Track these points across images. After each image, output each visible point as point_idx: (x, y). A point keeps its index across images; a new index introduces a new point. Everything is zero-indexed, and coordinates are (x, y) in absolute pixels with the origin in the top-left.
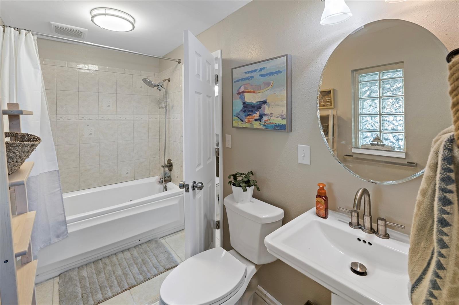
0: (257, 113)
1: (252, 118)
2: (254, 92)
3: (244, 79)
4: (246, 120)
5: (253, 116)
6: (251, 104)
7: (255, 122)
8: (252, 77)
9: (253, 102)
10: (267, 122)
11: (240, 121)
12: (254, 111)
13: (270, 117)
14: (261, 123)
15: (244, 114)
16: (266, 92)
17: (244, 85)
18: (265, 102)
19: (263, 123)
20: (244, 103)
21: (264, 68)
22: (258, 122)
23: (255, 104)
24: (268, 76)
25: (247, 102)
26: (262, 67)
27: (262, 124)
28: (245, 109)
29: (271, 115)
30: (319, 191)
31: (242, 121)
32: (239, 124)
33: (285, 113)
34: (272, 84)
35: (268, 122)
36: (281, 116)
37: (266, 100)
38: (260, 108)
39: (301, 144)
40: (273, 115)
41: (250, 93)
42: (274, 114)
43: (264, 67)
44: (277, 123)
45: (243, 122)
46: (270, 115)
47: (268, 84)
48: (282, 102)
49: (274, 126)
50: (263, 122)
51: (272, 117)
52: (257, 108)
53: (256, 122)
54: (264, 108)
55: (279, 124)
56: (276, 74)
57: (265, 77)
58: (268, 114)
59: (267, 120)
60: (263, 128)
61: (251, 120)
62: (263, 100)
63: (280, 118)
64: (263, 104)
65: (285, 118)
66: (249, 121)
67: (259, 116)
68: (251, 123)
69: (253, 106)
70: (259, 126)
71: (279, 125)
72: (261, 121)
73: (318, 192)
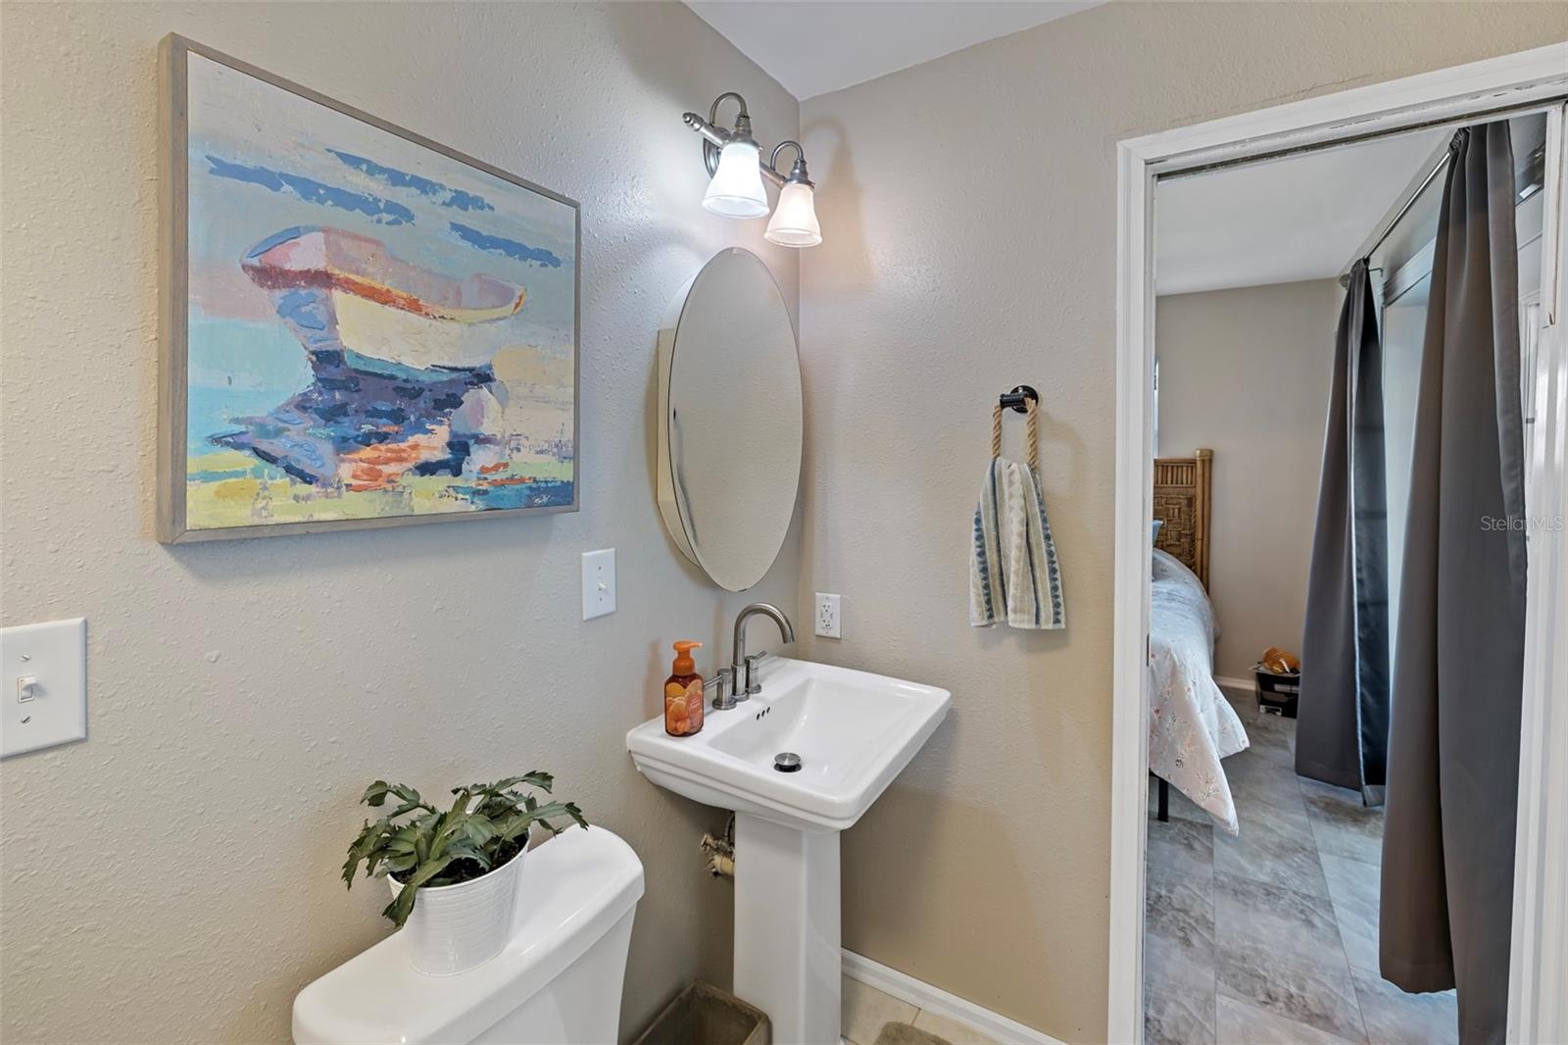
0: (431, 431)
1: (401, 460)
2: (414, 306)
3: (325, 187)
4: (346, 472)
5: (403, 445)
6: (386, 372)
7: (418, 478)
8: (402, 214)
9: (407, 362)
10: (491, 477)
11: (282, 480)
12: (412, 418)
13: (508, 452)
14: (458, 482)
15: (325, 432)
16: (487, 325)
17: (326, 231)
18: (481, 377)
19: (473, 485)
20: (326, 359)
21: (478, 203)
22: (442, 481)
23: (424, 378)
24: (501, 251)
25: (359, 356)
26: (472, 193)
27: (466, 490)
28: (337, 395)
29: (513, 444)
31: (308, 479)
32: (276, 502)
33: (572, 437)
34: (521, 297)
35: (500, 476)
36: (557, 446)
37: (490, 367)
38: (455, 402)
39: (589, 551)
40: (523, 441)
41: (385, 303)
42: (527, 438)
43: (481, 200)
44: (540, 477)
45: (313, 489)
46: (508, 443)
47: (504, 295)
48: (561, 390)
49: (527, 492)
50: (474, 475)
51: (519, 450)
52: (436, 401)
53: (427, 477)
54: (480, 409)
55: (546, 482)
56: (539, 263)
57: (483, 247)
58: (499, 437)
59: (496, 468)
60: (473, 508)
61: (387, 469)
62: (476, 362)
63: (554, 454)
64: (472, 383)
65: (572, 455)
66: (374, 475)
67: (450, 445)
68: (389, 487)
69: (409, 386)
70: (445, 499)
71: (550, 485)
72: (457, 472)
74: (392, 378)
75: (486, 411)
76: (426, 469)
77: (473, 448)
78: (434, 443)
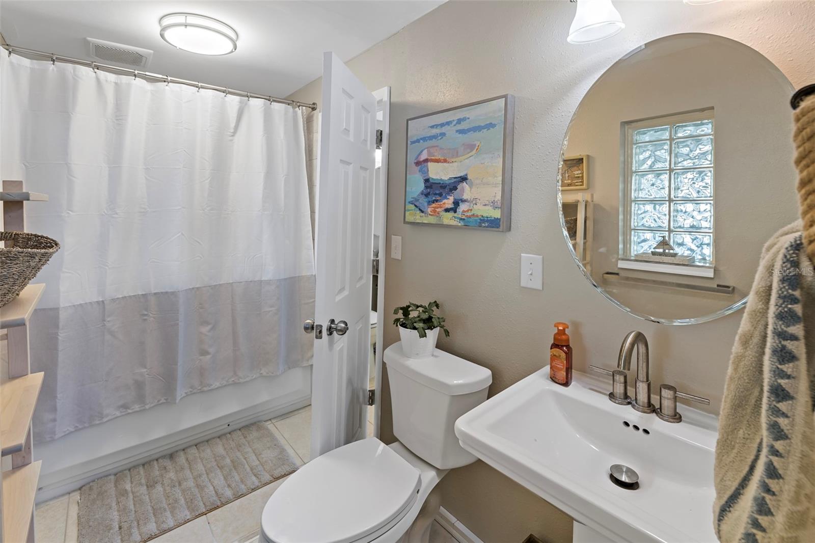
0: (448, 199)
1: (441, 207)
2: (445, 161)
3: (428, 137)
4: (429, 210)
5: (441, 203)
6: (438, 182)
7: (445, 213)
8: (443, 134)
9: (443, 178)
10: (466, 214)
11: (418, 212)
12: (444, 195)
13: (472, 205)
14: (456, 215)
15: (426, 200)
16: (466, 160)
17: (427, 148)
18: (464, 179)
19: (460, 216)
20: (427, 181)
21: (464, 119)
22: (451, 214)
23: (447, 182)
24: (472, 132)
25: (433, 179)
26: (462, 117)
27: (458, 218)
28: (428, 190)
29: (474, 202)
30: (557, 336)
31: (422, 212)
32: (417, 217)
33: (500, 198)
34: (478, 146)
35: (469, 214)
36: (492, 202)
37: (466, 175)
38: (455, 188)
39: (526, 253)
40: (478, 201)
41: (438, 162)
42: (479, 200)
43: (465, 117)
44: (485, 215)
45: (423, 214)
46: (472, 202)
47: (471, 147)
48: (496, 178)
49: (479, 221)
50: (460, 213)
51: (476, 204)
52: (450, 189)
53: (447, 213)
54: (463, 190)
55: (487, 217)
56: (486, 130)
57: (465, 133)
58: (469, 199)
59: (468, 211)
60: (460, 224)
61: (438, 210)
62: (462, 174)
63: (491, 206)
64: (461, 182)
65: (500, 206)
66: (434, 211)
67: (454, 203)
68: (438, 215)
69: (443, 185)
70: (452, 220)
71: (489, 219)
72: (455, 212)
73: (555, 339)
74: (440, 183)
75: (466, 191)
76: (447, 210)
77: (460, 204)
78: (449, 202)
